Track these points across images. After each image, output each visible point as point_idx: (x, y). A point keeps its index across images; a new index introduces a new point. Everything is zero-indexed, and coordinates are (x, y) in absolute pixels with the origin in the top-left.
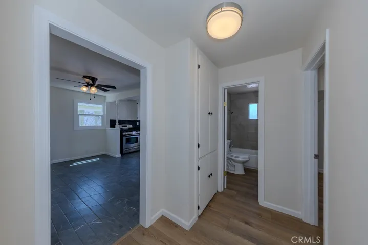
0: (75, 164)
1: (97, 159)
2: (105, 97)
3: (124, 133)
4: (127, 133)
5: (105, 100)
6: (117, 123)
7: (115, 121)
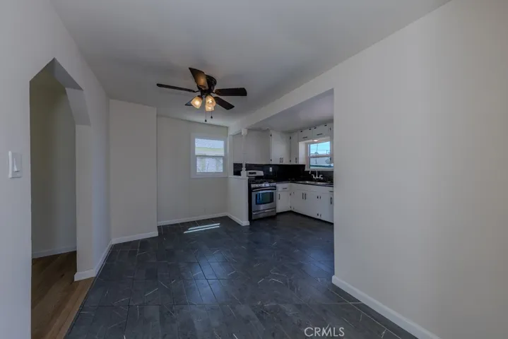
0: (192, 230)
1: (216, 226)
2: (227, 128)
3: (253, 186)
4: (257, 185)
5: (227, 132)
6: (244, 169)
7: (241, 165)
